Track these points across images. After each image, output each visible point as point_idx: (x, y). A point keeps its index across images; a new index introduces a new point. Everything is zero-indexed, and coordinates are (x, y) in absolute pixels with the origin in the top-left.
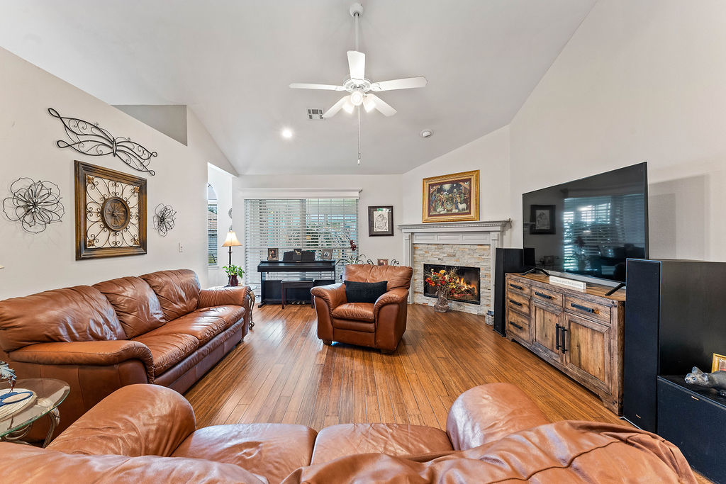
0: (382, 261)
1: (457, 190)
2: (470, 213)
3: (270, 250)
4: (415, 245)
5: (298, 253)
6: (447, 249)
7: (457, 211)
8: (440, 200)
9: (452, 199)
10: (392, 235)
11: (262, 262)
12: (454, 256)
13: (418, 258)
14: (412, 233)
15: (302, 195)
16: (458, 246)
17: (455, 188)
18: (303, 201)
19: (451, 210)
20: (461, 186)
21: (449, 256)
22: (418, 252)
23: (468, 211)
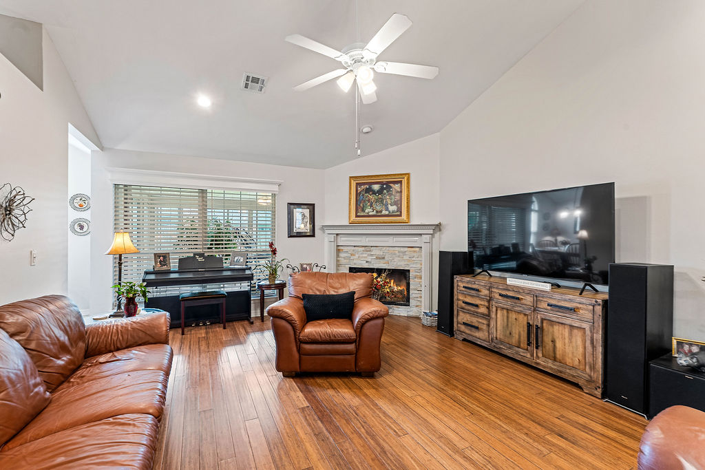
0: (305, 266)
1: (387, 192)
2: (400, 215)
3: (157, 256)
4: (340, 248)
5: (200, 259)
6: (376, 252)
7: (387, 213)
8: (369, 201)
9: (382, 200)
10: (313, 236)
11: (147, 273)
12: (384, 258)
13: (342, 261)
14: (337, 234)
15: (202, 184)
16: (388, 248)
17: (385, 189)
18: (203, 192)
19: (381, 212)
20: (391, 187)
21: (377, 258)
22: (342, 255)
23: (399, 213)
